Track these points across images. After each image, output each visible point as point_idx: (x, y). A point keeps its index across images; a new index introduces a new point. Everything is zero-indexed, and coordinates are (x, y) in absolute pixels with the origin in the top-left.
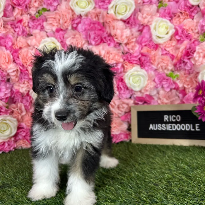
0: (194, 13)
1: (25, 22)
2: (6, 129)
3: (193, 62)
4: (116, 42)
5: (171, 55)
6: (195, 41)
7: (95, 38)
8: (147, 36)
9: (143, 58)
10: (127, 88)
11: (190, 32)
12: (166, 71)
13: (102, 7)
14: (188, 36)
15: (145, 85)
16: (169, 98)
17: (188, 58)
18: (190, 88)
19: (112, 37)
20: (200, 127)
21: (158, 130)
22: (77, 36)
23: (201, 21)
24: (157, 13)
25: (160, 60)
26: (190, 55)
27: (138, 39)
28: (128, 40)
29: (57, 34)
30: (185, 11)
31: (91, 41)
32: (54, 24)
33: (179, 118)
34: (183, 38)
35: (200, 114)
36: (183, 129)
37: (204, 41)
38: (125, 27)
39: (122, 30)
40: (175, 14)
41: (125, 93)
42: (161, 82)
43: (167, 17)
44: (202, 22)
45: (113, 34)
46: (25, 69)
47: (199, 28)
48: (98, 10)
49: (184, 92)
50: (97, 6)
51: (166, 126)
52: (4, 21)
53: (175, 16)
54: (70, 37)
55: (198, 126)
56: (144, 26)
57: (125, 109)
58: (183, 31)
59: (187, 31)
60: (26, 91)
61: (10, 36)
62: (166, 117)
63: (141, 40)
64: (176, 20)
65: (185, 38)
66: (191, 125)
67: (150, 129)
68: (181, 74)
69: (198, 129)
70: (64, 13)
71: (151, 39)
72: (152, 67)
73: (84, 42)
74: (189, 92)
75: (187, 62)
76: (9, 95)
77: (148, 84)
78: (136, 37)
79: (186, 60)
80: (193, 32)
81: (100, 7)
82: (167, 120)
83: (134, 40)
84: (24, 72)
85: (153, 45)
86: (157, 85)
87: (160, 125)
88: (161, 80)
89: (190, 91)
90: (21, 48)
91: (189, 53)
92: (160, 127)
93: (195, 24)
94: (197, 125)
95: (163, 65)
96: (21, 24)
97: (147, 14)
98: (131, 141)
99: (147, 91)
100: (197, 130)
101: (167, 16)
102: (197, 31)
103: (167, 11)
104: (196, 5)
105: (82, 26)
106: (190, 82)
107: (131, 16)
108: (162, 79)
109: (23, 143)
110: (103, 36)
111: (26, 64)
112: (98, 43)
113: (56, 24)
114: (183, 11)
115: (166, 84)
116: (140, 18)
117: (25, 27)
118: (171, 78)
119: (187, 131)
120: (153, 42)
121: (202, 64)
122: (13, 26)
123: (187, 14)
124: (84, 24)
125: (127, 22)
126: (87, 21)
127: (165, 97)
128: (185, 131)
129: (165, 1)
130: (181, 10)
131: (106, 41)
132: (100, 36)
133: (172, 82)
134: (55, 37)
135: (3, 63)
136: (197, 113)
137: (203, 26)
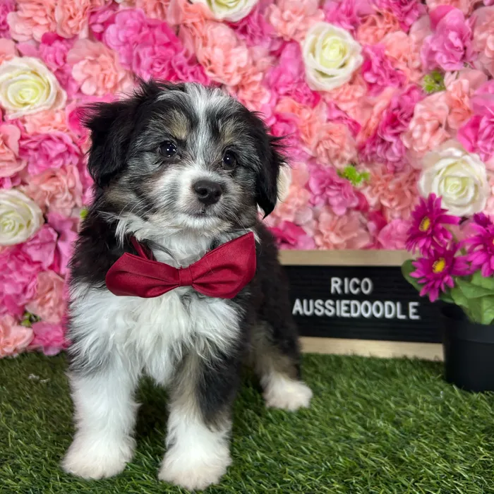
0: (412, 18)
3: (406, 144)
4: (209, 81)
5: (351, 123)
6: (413, 88)
7: (152, 67)
8: (292, 69)
9: (280, 129)
11: (401, 66)
12: (337, 164)
14: (394, 76)
16: (342, 231)
17: (395, 131)
18: (397, 209)
19: (200, 65)
20: (419, 311)
21: (314, 316)
22: (103, 57)
23: (428, 38)
24: (320, 11)
25: (324, 134)
26: (399, 124)
27: (267, 75)
28: (243, 77)
29: (45, 48)
30: (390, 10)
31: (141, 74)
33: (367, 286)
34: (382, 80)
35: (423, 281)
36: (378, 315)
37: (433, 93)
38: (234, 41)
39: (227, 49)
40: (365, 18)
42: (323, 190)
43: (343, 23)
44: (432, 41)
45: (201, 58)
47: (423, 57)
49: (379, 217)
51: (335, 306)
53: (364, 21)
54: (83, 59)
55: (415, 307)
56: (284, 42)
58: (383, 61)
59: (394, 61)
62: (336, 282)
63: (277, 79)
64: (366, 32)
65: (387, 80)
66: (398, 305)
67: (294, 312)
68: (375, 173)
69: (415, 314)
71: (301, 77)
72: (303, 151)
73: (121, 75)
74: (393, 218)
75: (391, 143)
77: (291, 196)
78: (264, 71)
79: (388, 138)
80: (408, 66)
82: (339, 291)
83: (259, 77)
85: (306, 95)
86: (314, 198)
87: (320, 301)
88: (323, 186)
89: (396, 215)
91: (396, 120)
92: (320, 308)
93: (413, 47)
94: (412, 304)
95: (331, 148)
97: (294, 12)
99: (289, 212)
100: (413, 317)
101: (344, 21)
102: (417, 64)
103: (343, 7)
105: (118, 30)
106: (396, 193)
107: (251, 14)
108: (327, 181)
110: (175, 62)
114: (384, 11)
115: (337, 196)
116: (274, 20)
118: (351, 182)
119: (388, 320)
120: (307, 85)
121: (428, 148)
123: (394, 19)
124: (124, 25)
125: (240, 29)
126: (130, 17)
127: (333, 229)
128: (383, 319)
130: (380, 7)
131: (183, 77)
132: (167, 61)
133: (351, 191)
134: (40, 56)
136: (417, 280)
137: (432, 53)
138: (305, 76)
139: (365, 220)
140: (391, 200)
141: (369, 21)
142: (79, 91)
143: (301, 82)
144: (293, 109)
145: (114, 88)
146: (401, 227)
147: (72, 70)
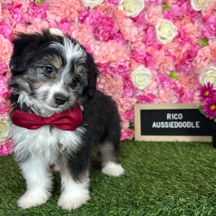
0: (195, 18)
1: (24, 8)
2: (4, 130)
3: (194, 64)
4: (125, 40)
5: (173, 57)
6: (196, 45)
7: (103, 33)
8: (151, 36)
9: (148, 59)
10: (132, 87)
11: (192, 36)
12: (166, 72)
13: (111, 1)
14: (190, 40)
15: (148, 84)
16: (168, 97)
17: (189, 60)
19: (121, 34)
20: (200, 124)
21: (161, 128)
22: (84, 29)
23: (202, 26)
24: (162, 14)
25: (163, 61)
28: (136, 39)
29: (61, 25)
30: (187, 15)
31: (99, 37)
32: (58, 13)
33: (181, 116)
34: (185, 41)
36: (185, 127)
37: (204, 47)
38: (132, 25)
39: (130, 27)
41: (129, 91)
43: (171, 20)
44: (204, 27)
45: (122, 31)
47: (200, 33)
48: (108, 5)
49: (181, 92)
51: (168, 124)
52: (2, 5)
53: (177, 19)
54: (75, 29)
55: (198, 123)
56: (148, 26)
57: (128, 107)
58: (185, 33)
59: (189, 34)
61: (8, 22)
62: (169, 115)
63: (146, 40)
64: (178, 23)
66: (192, 123)
67: (153, 127)
68: (180, 75)
70: (72, 4)
72: (155, 67)
73: (90, 37)
74: (186, 92)
75: (188, 64)
76: (6, 91)
77: (151, 84)
78: (142, 36)
79: (187, 62)
81: (109, 1)
82: (170, 119)
83: (141, 39)
85: (156, 46)
86: (158, 85)
87: (163, 123)
88: (162, 80)
91: (190, 56)
92: (163, 125)
93: (196, 29)
94: (197, 123)
95: (165, 66)
96: (19, 9)
98: (134, 138)
99: (148, 90)
100: (197, 127)
102: (197, 36)
103: (170, 13)
104: (197, 11)
105: (90, 19)
108: (163, 78)
112: (106, 39)
115: (167, 84)
116: (146, 17)
117: (24, 13)
118: (172, 79)
119: (189, 128)
120: (157, 42)
121: (203, 67)
122: (11, 11)
123: (189, 18)
124: (92, 17)
125: (134, 20)
126: (95, 14)
127: (164, 96)
128: (187, 128)
129: (169, 3)
130: (183, 14)
131: (115, 38)
132: (109, 32)
133: (172, 82)
134: (59, 28)
135: (2, 53)
136: (205, 112)
137: (203, 32)
138: (156, 38)
139: (175, 93)
140: (186, 85)
141: (180, 18)
143: (155, 41)
144: (151, 51)
145: (88, 42)
146: (189, 95)
147: (71, 34)
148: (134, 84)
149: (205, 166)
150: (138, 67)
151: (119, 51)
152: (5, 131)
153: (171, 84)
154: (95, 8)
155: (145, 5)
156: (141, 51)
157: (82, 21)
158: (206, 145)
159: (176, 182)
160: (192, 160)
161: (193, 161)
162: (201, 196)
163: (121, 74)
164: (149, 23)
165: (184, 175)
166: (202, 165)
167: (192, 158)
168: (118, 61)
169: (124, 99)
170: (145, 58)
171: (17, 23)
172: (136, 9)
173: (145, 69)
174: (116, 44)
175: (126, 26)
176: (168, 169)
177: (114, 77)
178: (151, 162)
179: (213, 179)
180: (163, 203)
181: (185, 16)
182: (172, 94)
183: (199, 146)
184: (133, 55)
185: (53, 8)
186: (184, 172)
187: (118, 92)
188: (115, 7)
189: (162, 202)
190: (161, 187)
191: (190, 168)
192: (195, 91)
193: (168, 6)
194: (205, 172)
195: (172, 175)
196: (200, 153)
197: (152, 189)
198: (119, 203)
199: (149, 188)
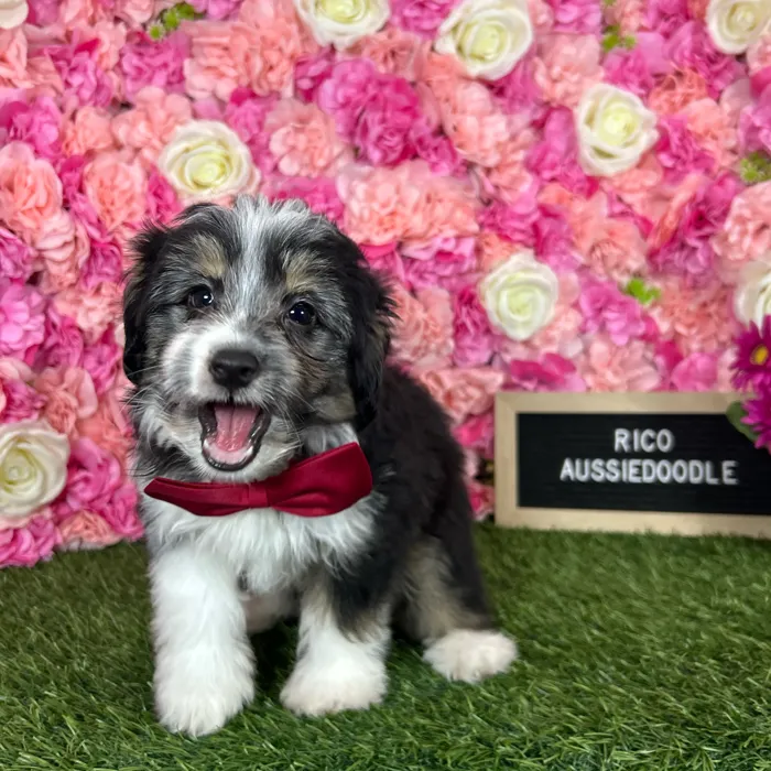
0: (725, 81)
1: (107, 53)
2: (26, 475)
3: (717, 249)
4: (459, 161)
5: (639, 221)
6: (727, 176)
7: (380, 138)
8: (559, 145)
9: (546, 227)
10: (488, 331)
11: (710, 146)
12: (616, 275)
13: (412, 24)
14: (702, 160)
15: (547, 321)
16: (622, 367)
17: (701, 233)
19: (447, 138)
20: (736, 472)
21: (591, 482)
22: (314, 124)
23: (748, 109)
24: (600, 68)
25: (604, 235)
26: (708, 223)
28: (504, 155)
29: (233, 109)
30: (695, 69)
31: (366, 150)
32: (223, 69)
33: (665, 439)
34: (684, 163)
35: (759, 428)
36: (681, 479)
37: (755, 183)
38: (490, 108)
39: (481, 116)
41: (475, 345)
42: (599, 311)
43: (631, 86)
44: (755, 112)
45: (449, 129)
46: (109, 239)
47: (741, 133)
48: (400, 35)
49: (671, 350)
50: (397, 20)
51: (620, 468)
52: (30, 42)
53: (658, 84)
54: (284, 124)
55: (730, 468)
56: (549, 108)
57: (471, 403)
58: (685, 135)
59: (699, 138)
60: (101, 323)
61: (49, 100)
62: (623, 436)
63: (541, 159)
64: (661, 98)
65: (690, 166)
66: (708, 466)
67: (562, 476)
68: (667, 287)
69: (731, 477)
70: (271, 35)
71: (572, 155)
72: (573, 258)
73: (337, 150)
74: (689, 351)
75: (694, 249)
76: (39, 337)
77: (556, 319)
78: (523, 147)
79: (692, 242)
80: (717, 146)
81: (405, 23)
82: (626, 448)
83: (520, 156)
84: (102, 250)
85: (579, 181)
86: (586, 323)
87: (598, 462)
88: (598, 305)
89: (695, 347)
90: (90, 154)
91: (703, 217)
92: (599, 470)
93: (727, 120)
94: (727, 464)
95: (610, 254)
96: (90, 55)
98: (491, 518)
99: (549, 341)
100: (728, 481)
101: (633, 82)
102: (732, 143)
103: (631, 63)
104: (732, 55)
105: (336, 87)
106: (698, 316)
107: (514, 70)
108: (603, 299)
109: (87, 528)
111: (113, 220)
112: (393, 156)
113: (232, 73)
115: (616, 320)
116: (541, 79)
117: (107, 70)
118: (637, 300)
119: (695, 486)
120: (581, 168)
121: (749, 257)
122: (62, 63)
123: (699, 81)
124: (343, 80)
125: (495, 90)
126: (354, 70)
127: (609, 364)
128: (688, 484)
129: (627, 26)
130: (680, 65)
131: (423, 154)
132: (404, 132)
133: (638, 313)
134: (225, 120)
135: (25, 208)
136: (750, 427)
137: (754, 129)
138: (576, 155)
139: (650, 355)
140: (690, 326)
141: (665, 83)
142: (276, 168)
143: (574, 163)
144: (560, 200)
145: (326, 167)
146: (702, 363)
147: (269, 140)
148: (494, 319)
149: (736, 630)
150: (508, 258)
151: (440, 201)
152: (26, 480)
153: (633, 320)
154: (355, 49)
155: (537, 36)
156: (521, 200)
157: (308, 96)
158: (758, 549)
159: (613, 687)
160: (692, 603)
161: (696, 610)
162: (698, 744)
163: (445, 282)
164: (553, 100)
165: (647, 660)
166: (726, 627)
167: (695, 599)
168: (435, 236)
169: (458, 372)
170: (535, 227)
171: (82, 103)
172: (500, 49)
173: (535, 265)
174: (428, 175)
175: (464, 112)
176: (591, 634)
177: (421, 294)
178: (538, 607)
179: (757, 680)
180: (550, 765)
181: (687, 71)
182: (637, 356)
183: (729, 553)
184: (493, 213)
185: (206, 50)
186: (649, 651)
187: (433, 346)
188: (423, 43)
189: (545, 761)
190: (549, 702)
191: (679, 636)
192: (723, 346)
193: (623, 39)
194: (732, 652)
195: (602, 660)
196: (729, 580)
197: (515, 710)
198: (381, 756)
199: (506, 705)
